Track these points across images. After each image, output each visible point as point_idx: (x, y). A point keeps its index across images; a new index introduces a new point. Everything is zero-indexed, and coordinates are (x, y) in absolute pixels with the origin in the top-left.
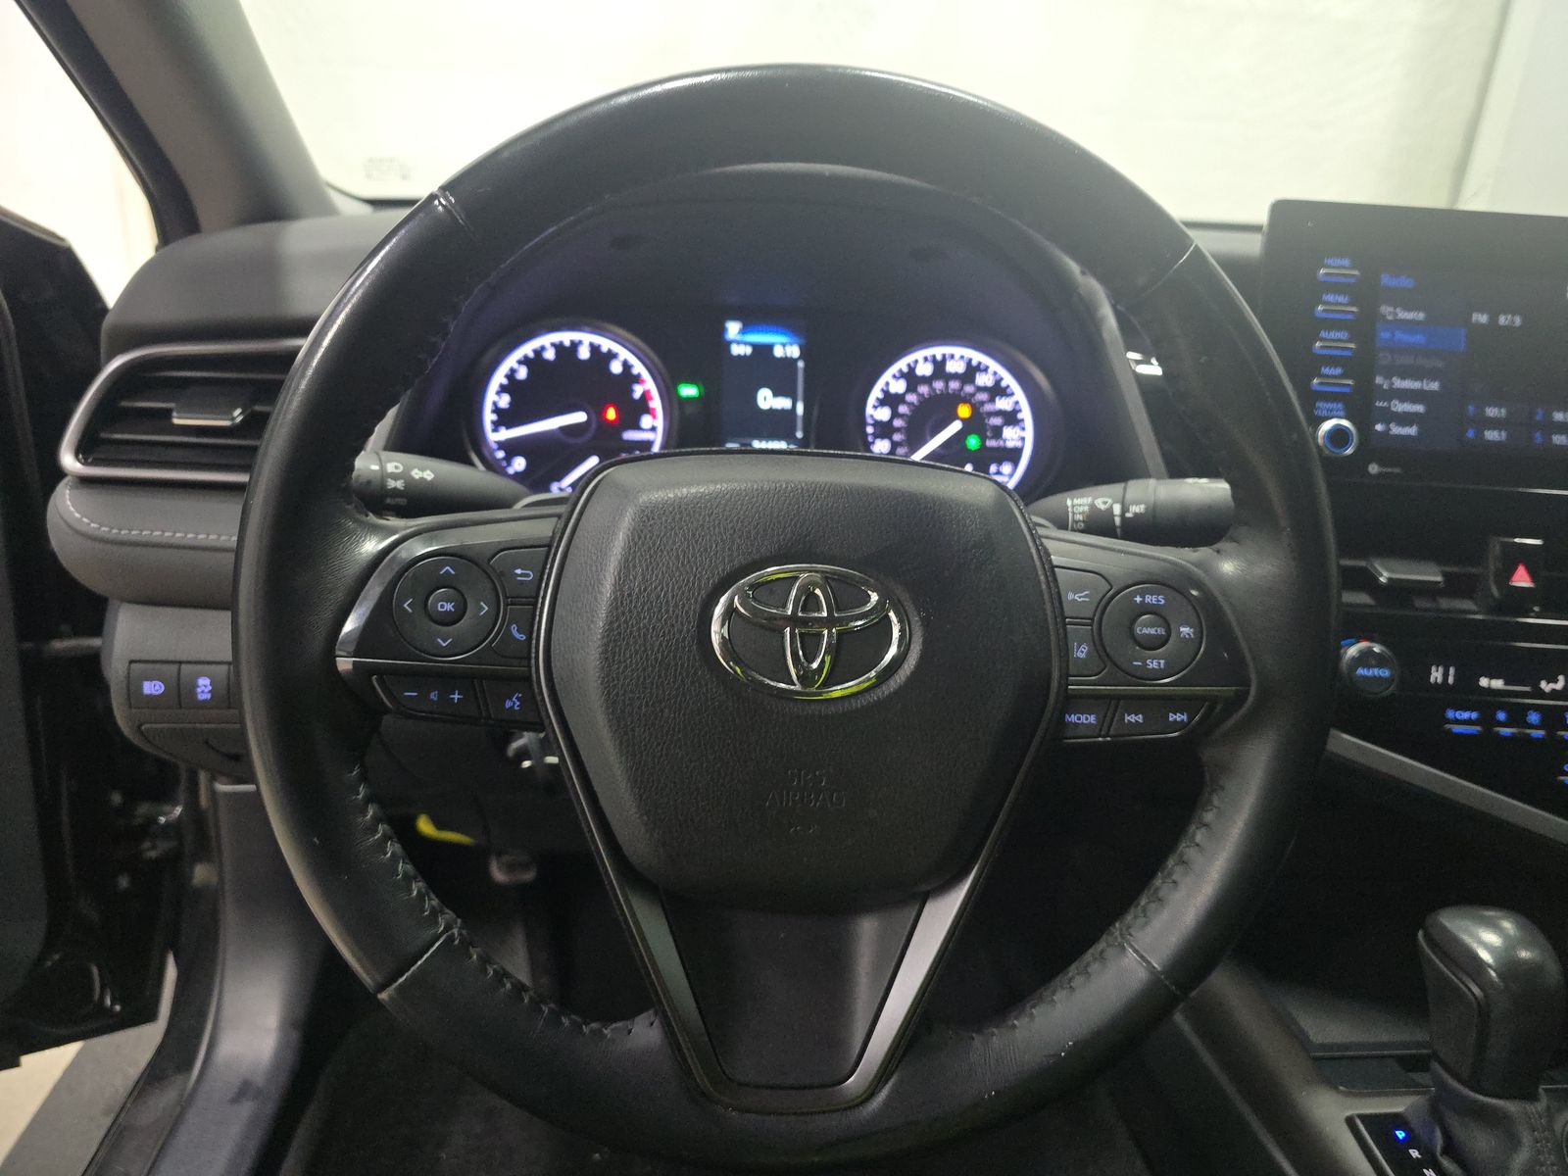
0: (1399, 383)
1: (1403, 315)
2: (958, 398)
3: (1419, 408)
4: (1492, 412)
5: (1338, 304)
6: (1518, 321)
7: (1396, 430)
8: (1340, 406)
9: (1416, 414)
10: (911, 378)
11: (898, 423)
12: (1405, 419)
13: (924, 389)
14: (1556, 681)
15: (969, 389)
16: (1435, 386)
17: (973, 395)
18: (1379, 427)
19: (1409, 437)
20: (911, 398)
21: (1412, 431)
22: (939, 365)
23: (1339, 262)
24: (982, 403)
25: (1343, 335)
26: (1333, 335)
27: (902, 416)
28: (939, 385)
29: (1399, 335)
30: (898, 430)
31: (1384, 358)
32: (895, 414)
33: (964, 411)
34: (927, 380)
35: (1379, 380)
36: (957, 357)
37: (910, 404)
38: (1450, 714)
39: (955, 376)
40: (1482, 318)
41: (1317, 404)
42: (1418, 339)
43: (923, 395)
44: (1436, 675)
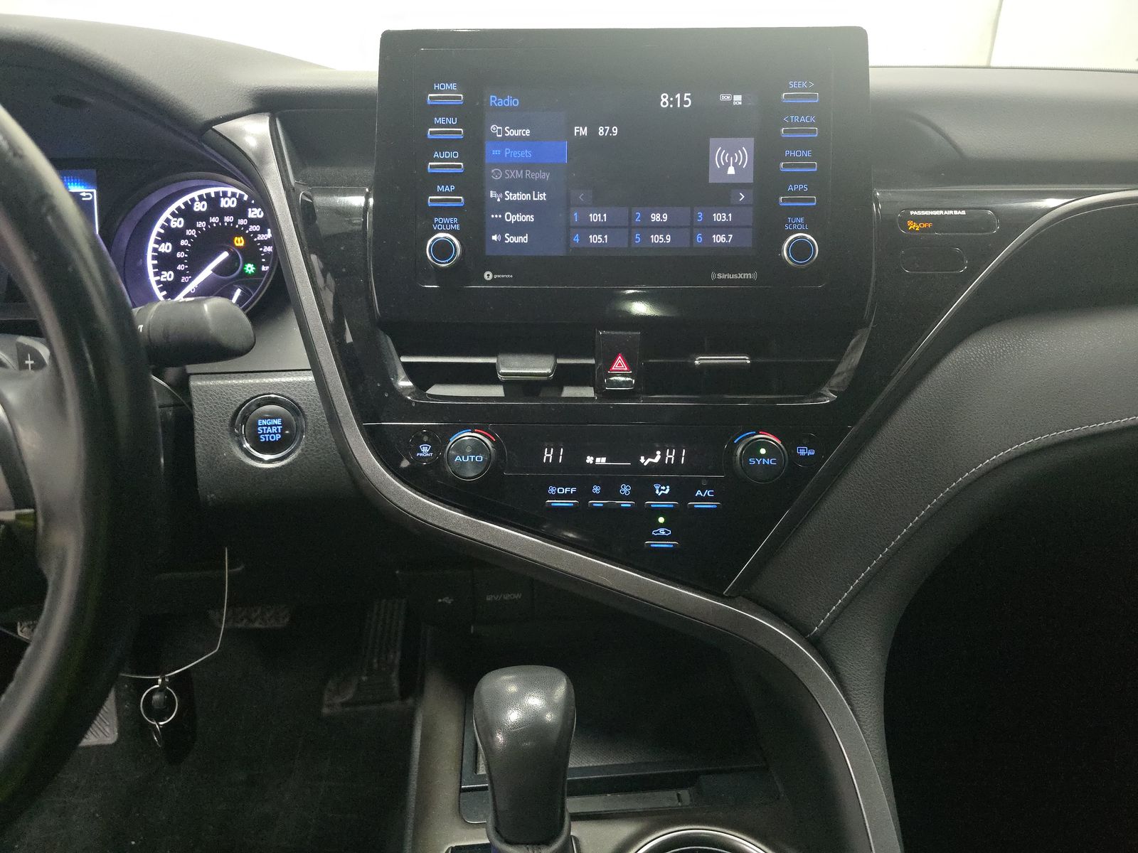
0: (510, 196)
1: (512, 133)
2: (234, 231)
3: (531, 218)
4: (595, 217)
5: (448, 126)
6: (615, 131)
7: (510, 239)
8: (456, 220)
9: (528, 223)
10: (187, 213)
11: (179, 255)
12: (517, 229)
13: (201, 224)
14: (654, 456)
15: (242, 222)
16: (542, 197)
17: (246, 227)
18: (494, 238)
19: (521, 244)
20: (190, 232)
21: (524, 239)
22: (213, 202)
23: (447, 86)
24: (256, 234)
25: (454, 154)
26: (446, 155)
27: (183, 249)
28: (214, 220)
29: (507, 151)
30: (181, 261)
31: (496, 175)
32: (177, 248)
33: (239, 242)
34: (203, 216)
35: (492, 194)
36: (229, 195)
37: (189, 238)
38: (552, 490)
39: (229, 211)
40: (584, 131)
41: (436, 220)
42: (526, 154)
43: (201, 229)
44: (548, 455)
